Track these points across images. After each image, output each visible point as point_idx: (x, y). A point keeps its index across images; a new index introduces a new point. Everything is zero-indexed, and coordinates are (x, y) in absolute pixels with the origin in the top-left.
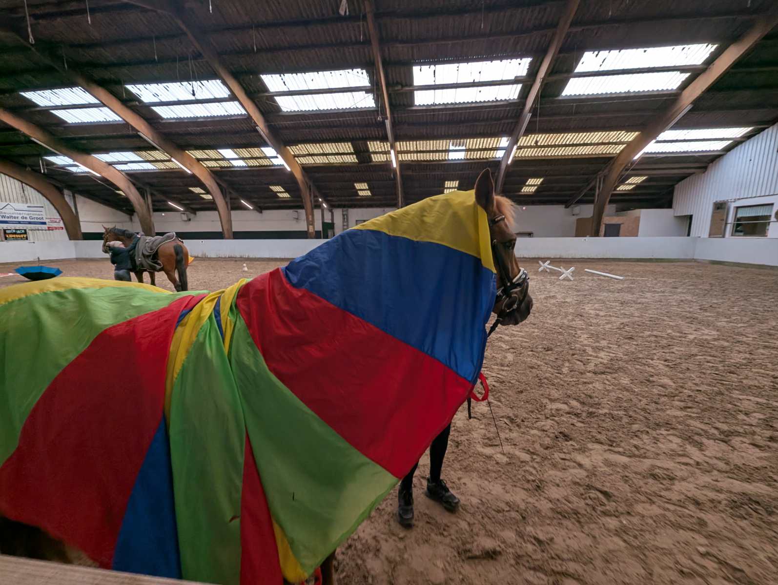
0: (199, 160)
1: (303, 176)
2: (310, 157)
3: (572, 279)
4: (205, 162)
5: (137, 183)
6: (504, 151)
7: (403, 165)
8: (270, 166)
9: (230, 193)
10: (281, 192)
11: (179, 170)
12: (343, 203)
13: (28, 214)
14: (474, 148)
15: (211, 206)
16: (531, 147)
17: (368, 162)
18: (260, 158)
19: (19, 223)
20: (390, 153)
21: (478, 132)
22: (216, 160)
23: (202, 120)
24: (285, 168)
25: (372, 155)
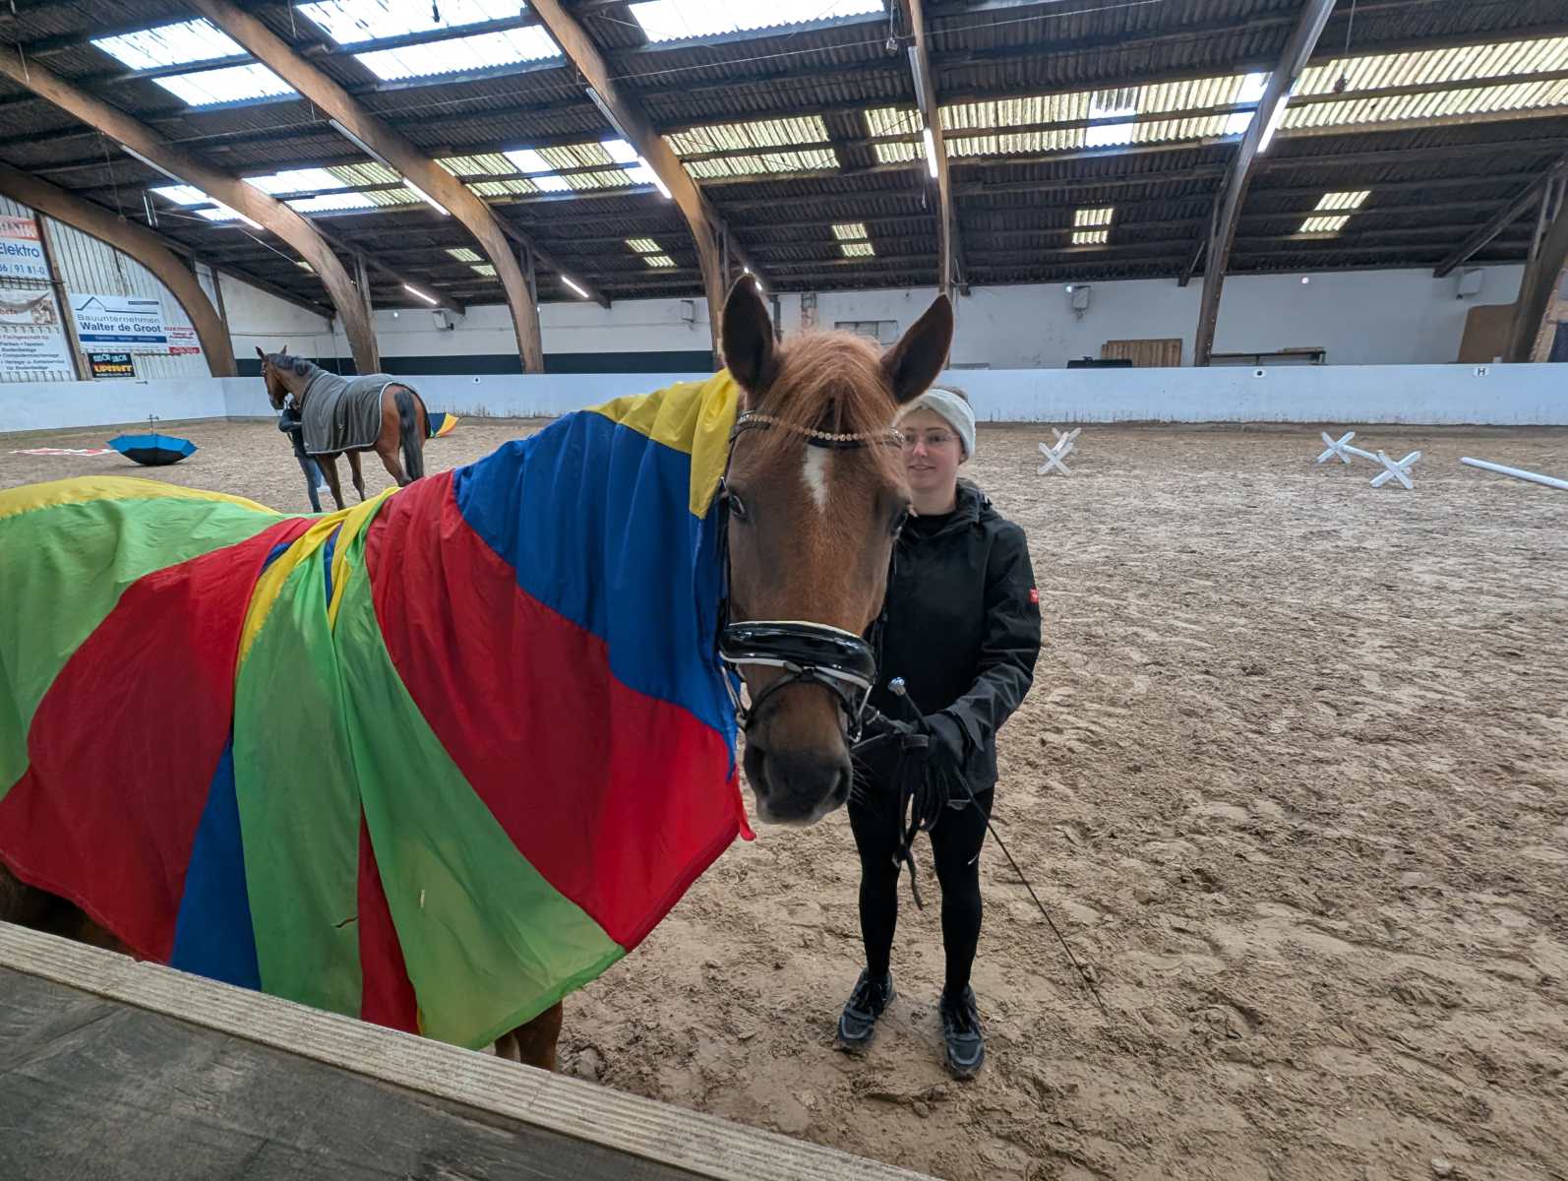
0: (463, 180)
1: (703, 208)
2: (720, 161)
3: (1408, 483)
4: (478, 185)
5: (337, 242)
6: (1252, 114)
7: (960, 171)
8: (625, 187)
9: (536, 259)
10: (652, 254)
11: (416, 208)
12: (804, 278)
13: (131, 320)
14: (1159, 110)
15: (494, 294)
16: (1323, 98)
17: (867, 167)
18: (602, 168)
19: (116, 339)
20: (921, 140)
21: (1174, 62)
22: (501, 178)
23: (464, 79)
24: (659, 192)
25: (877, 147)
